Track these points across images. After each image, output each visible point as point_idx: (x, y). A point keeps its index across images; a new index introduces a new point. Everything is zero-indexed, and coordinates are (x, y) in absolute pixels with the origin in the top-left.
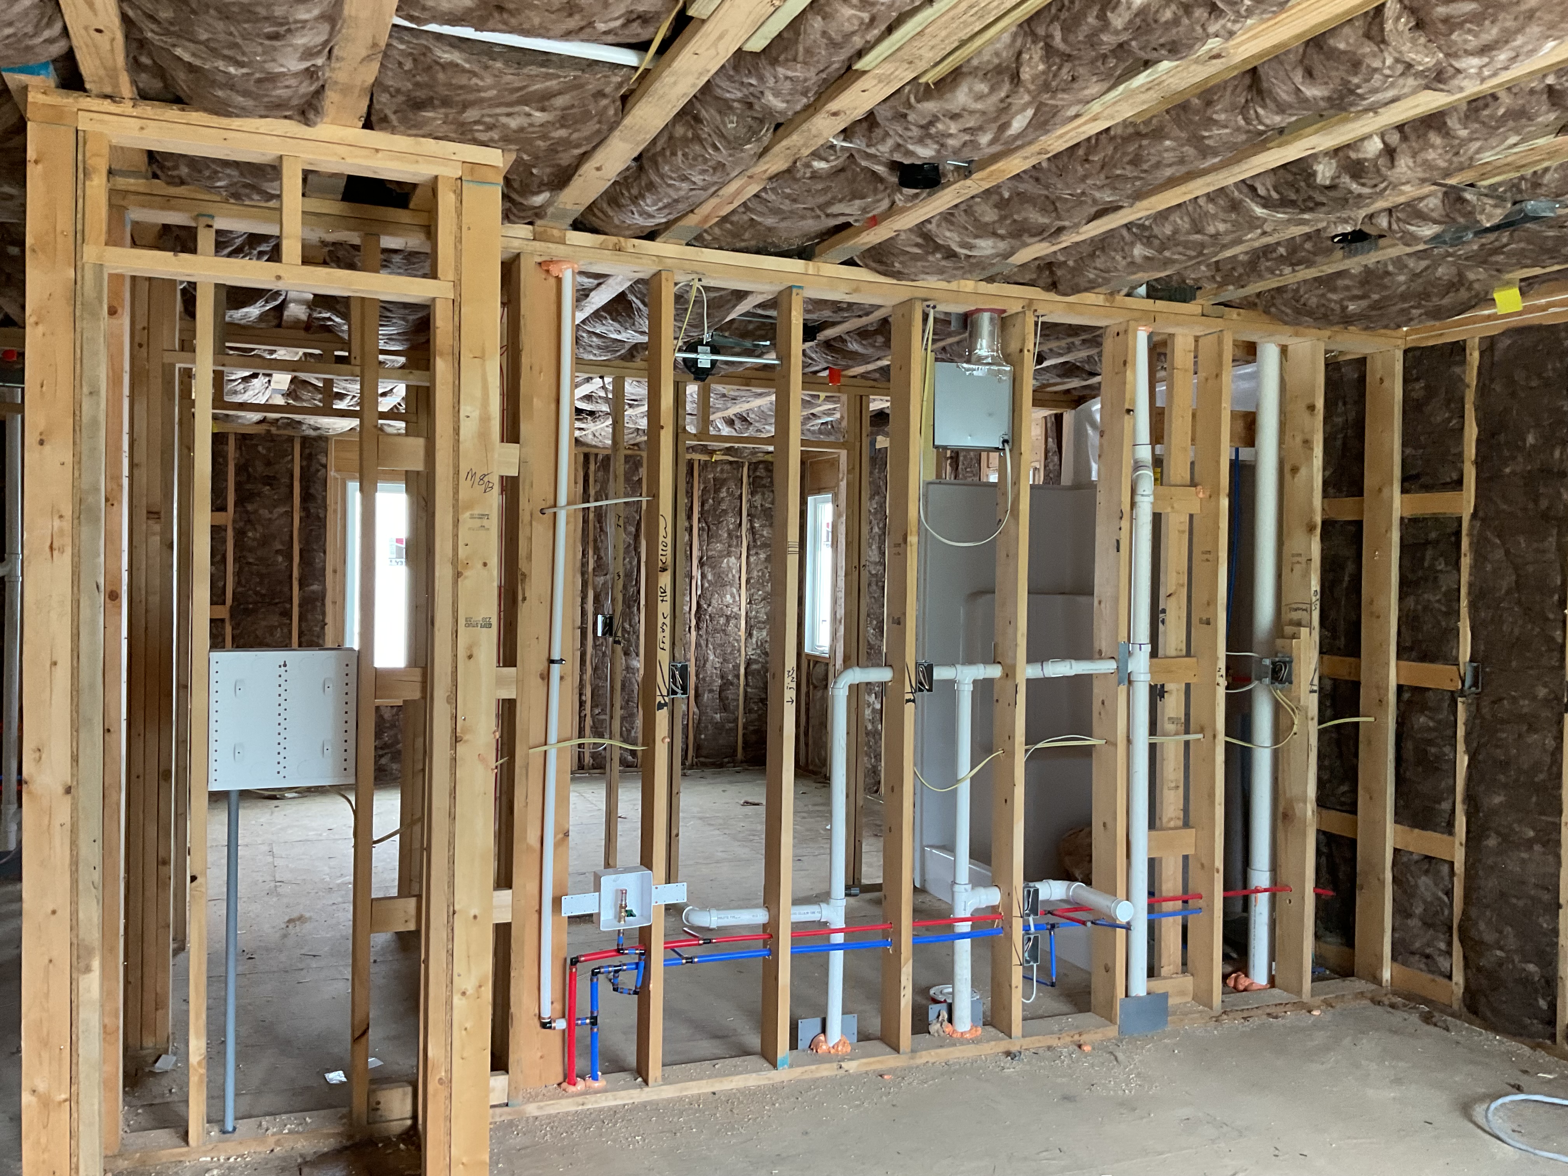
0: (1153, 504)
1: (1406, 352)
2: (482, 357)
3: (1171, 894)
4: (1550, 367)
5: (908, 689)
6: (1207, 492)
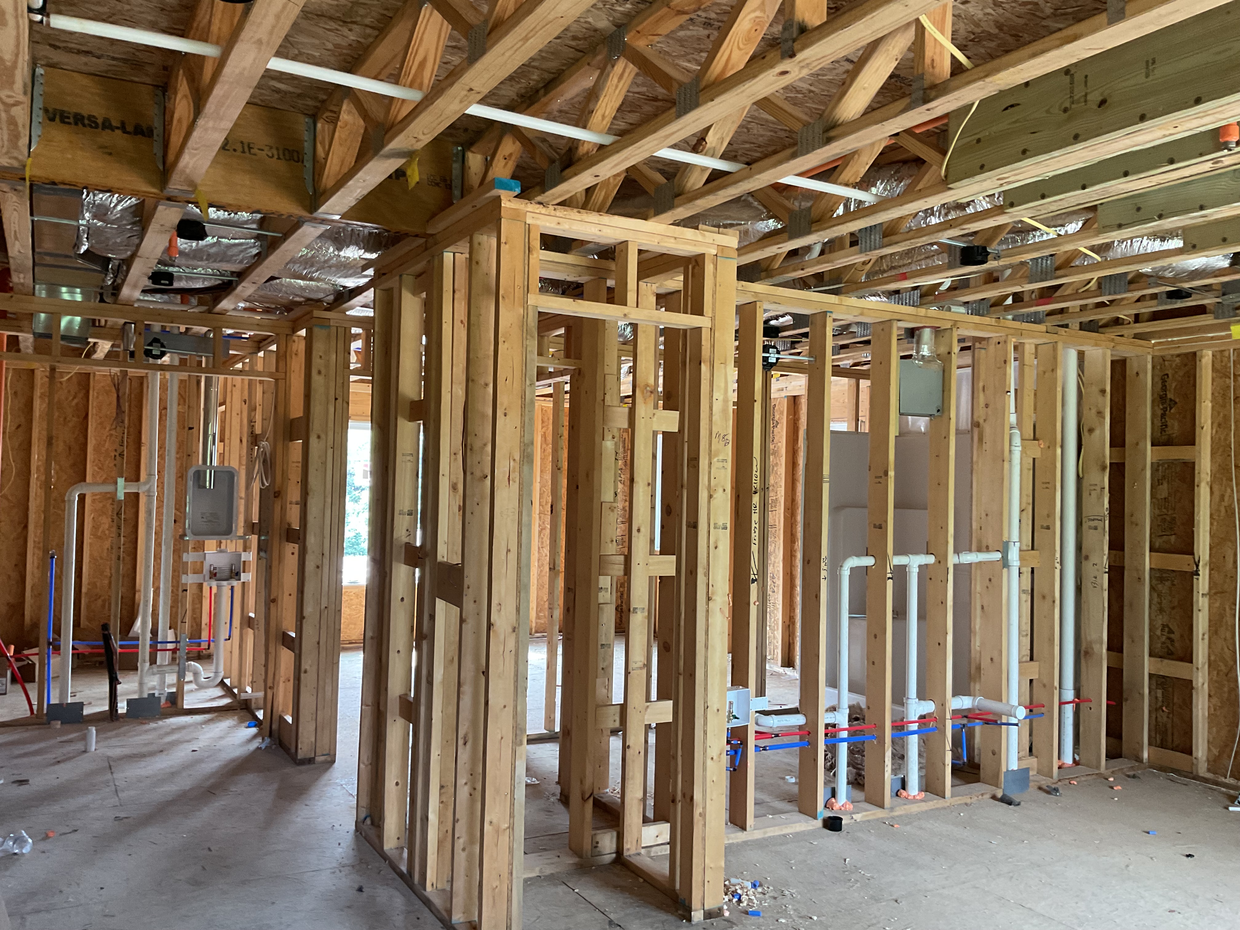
0: (1020, 452)
1: (1154, 357)
2: (724, 363)
5: (889, 571)
6: (1047, 444)
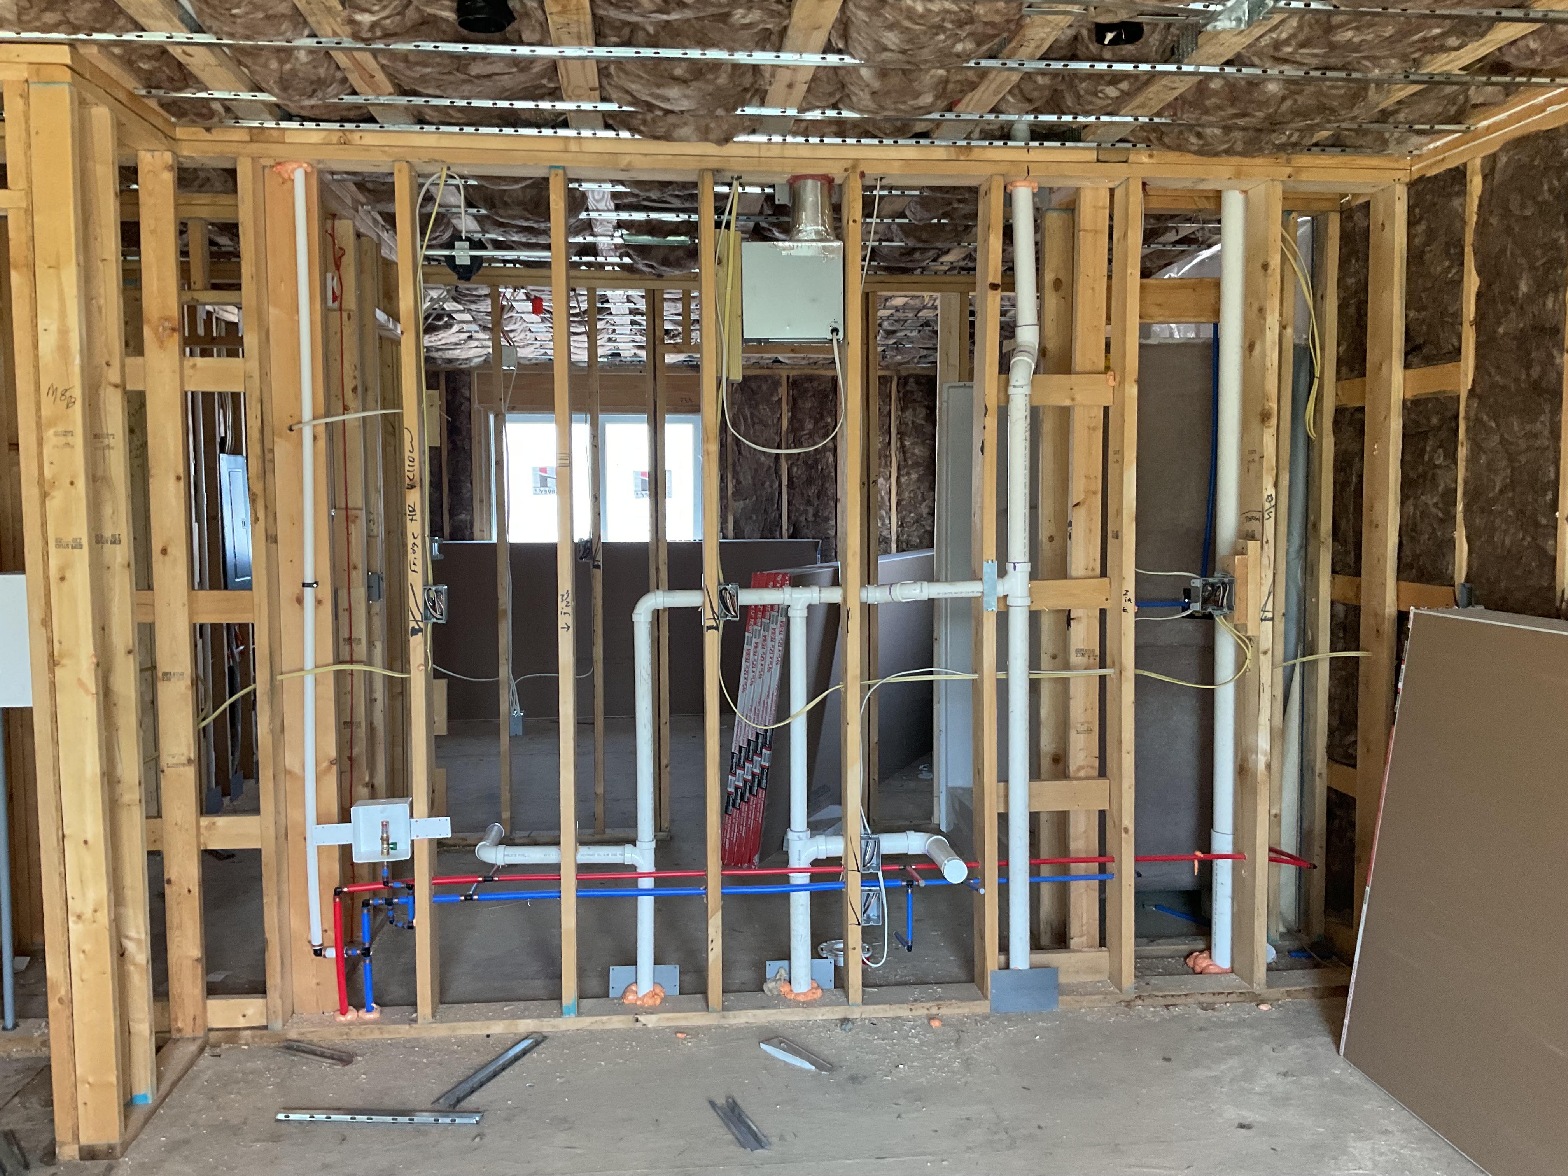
0: (1031, 397)
1: (1411, 185)
2: (57, 267)
3: (1083, 855)
4: (1546, 187)
5: (709, 615)
6: (1118, 379)
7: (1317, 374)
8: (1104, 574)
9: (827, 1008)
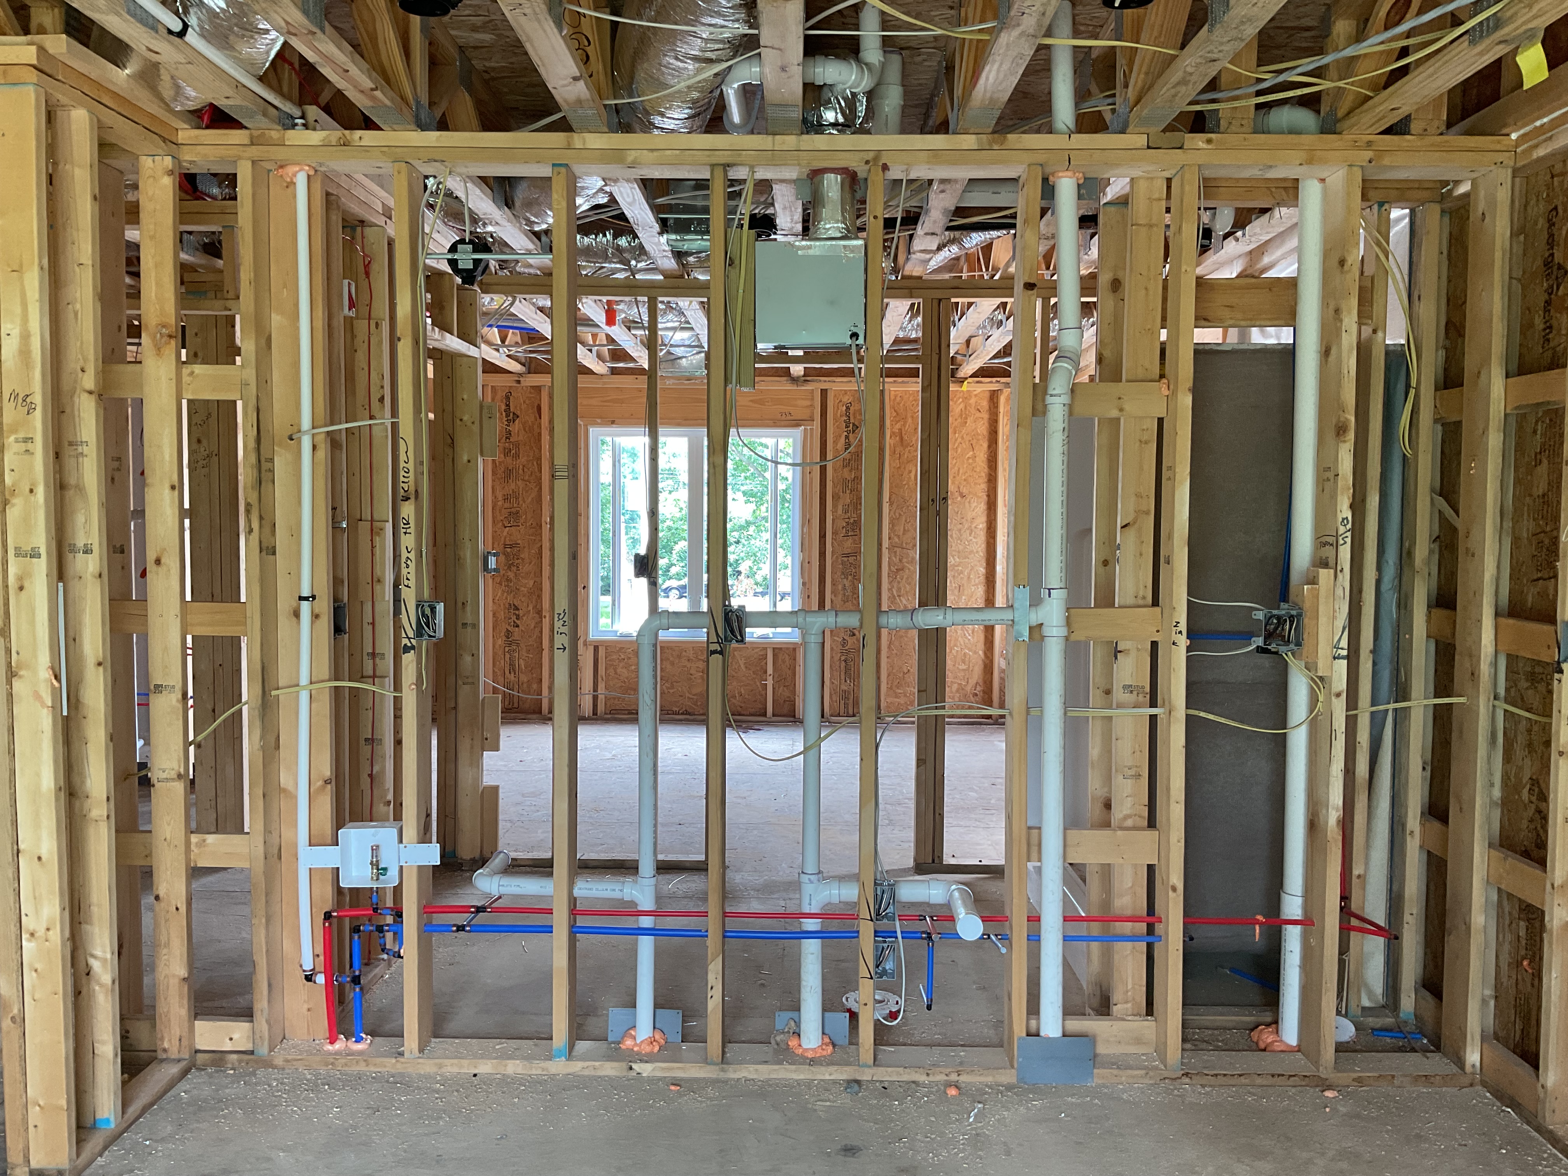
1: (1517, 171)
2: (20, 270)
5: (714, 638)
6: (1171, 387)
7: (1414, 383)
8: (1155, 603)
9: (836, 1068)
